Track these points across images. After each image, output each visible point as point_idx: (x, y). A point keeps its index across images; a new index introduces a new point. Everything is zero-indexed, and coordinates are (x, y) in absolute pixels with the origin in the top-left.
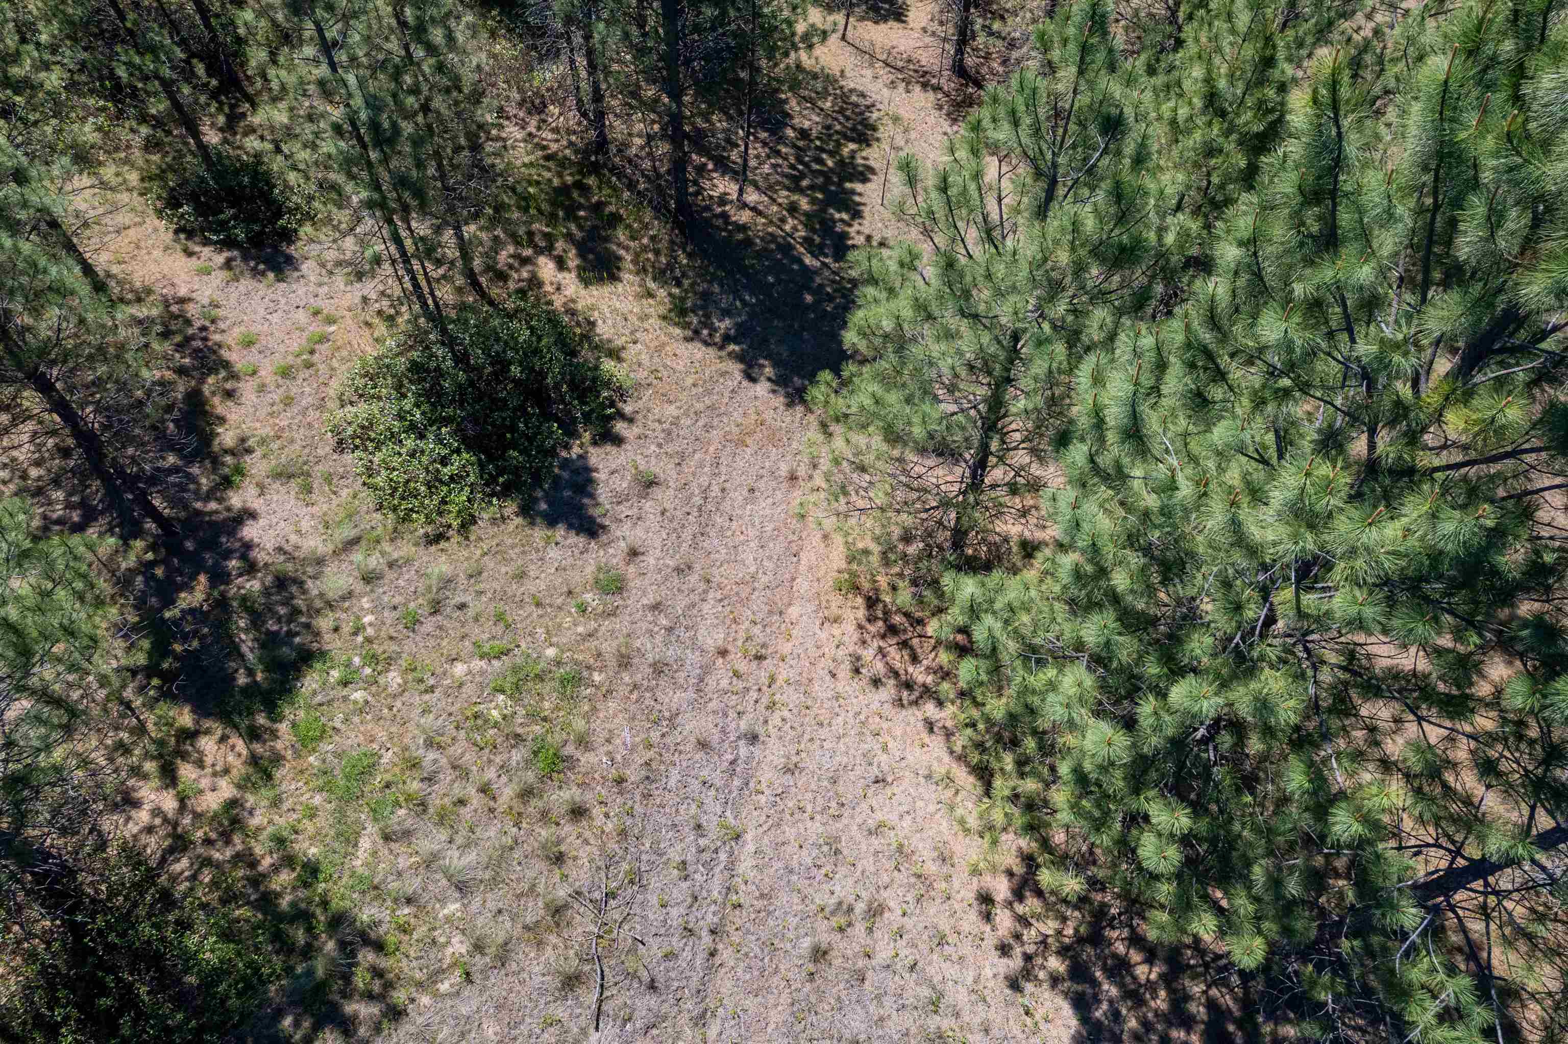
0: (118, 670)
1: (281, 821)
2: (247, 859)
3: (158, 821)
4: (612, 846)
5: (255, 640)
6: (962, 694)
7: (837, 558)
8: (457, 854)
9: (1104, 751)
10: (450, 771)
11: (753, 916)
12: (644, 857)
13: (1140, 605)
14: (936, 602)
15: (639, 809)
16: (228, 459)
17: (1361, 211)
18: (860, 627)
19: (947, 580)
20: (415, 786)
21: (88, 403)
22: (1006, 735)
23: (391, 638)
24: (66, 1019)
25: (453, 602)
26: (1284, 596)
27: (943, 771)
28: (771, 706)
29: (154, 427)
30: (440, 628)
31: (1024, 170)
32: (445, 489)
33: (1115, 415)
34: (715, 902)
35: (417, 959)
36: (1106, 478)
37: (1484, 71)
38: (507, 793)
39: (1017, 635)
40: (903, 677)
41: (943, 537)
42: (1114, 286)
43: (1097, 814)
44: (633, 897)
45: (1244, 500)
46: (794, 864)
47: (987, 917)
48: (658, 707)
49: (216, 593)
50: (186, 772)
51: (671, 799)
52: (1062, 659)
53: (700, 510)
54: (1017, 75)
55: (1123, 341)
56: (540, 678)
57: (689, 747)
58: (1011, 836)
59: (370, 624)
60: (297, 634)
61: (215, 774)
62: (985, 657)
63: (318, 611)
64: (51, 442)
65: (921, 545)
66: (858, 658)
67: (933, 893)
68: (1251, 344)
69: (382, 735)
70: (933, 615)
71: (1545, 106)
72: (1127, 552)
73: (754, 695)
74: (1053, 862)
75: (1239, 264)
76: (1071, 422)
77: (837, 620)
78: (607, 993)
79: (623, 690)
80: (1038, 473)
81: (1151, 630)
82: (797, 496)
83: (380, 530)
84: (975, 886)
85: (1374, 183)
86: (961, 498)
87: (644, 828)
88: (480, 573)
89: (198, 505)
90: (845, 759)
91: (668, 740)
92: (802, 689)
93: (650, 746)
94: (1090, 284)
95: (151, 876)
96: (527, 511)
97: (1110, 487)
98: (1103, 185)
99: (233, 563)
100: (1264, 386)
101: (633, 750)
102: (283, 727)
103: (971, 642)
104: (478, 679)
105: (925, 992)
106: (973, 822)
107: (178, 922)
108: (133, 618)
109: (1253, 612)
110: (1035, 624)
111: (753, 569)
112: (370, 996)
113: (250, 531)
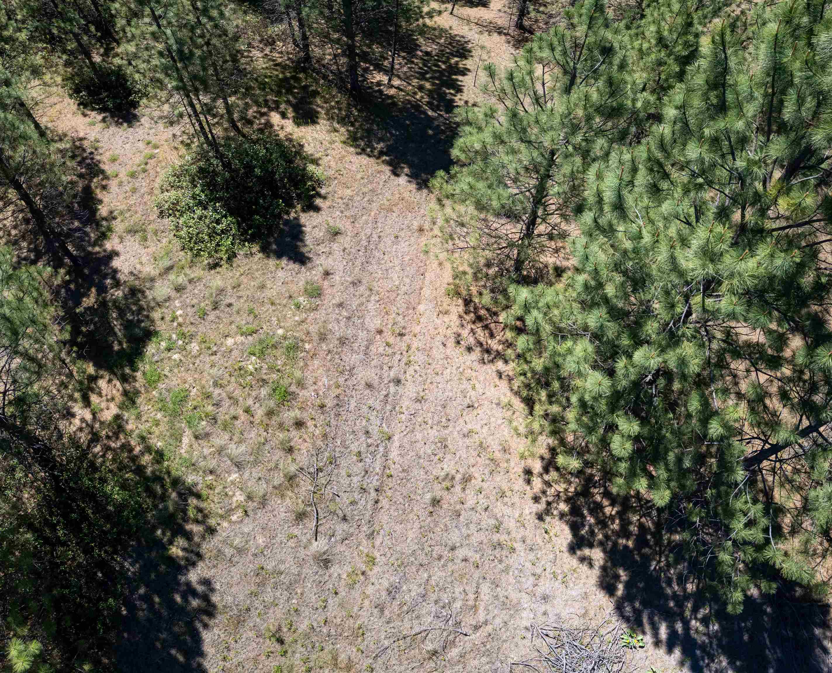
0: (57, 342)
1: (142, 427)
2: (127, 447)
3: (84, 425)
4: (319, 443)
5: (121, 324)
6: (519, 356)
7: (447, 276)
8: (234, 447)
9: (596, 390)
10: (228, 400)
11: (399, 482)
12: (337, 449)
13: (620, 305)
14: (505, 302)
15: (333, 423)
16: (104, 223)
17: (737, 94)
18: (460, 317)
19: (512, 289)
20: (210, 408)
21: (37, 195)
22: (543, 380)
23: (192, 323)
24: (58, 522)
25: (225, 303)
26: (696, 300)
27: (506, 401)
28: (408, 363)
29: (68, 207)
30: (218, 317)
31: (557, 71)
32: (219, 237)
33: (608, 196)
34: (378, 474)
35: (219, 503)
36: (603, 231)
37: (794, 31)
38: (260, 413)
39: (551, 322)
40: (485, 346)
41: (509, 264)
42: (608, 128)
43: (591, 425)
44: (332, 471)
45: (678, 245)
46: (421, 453)
47: (528, 482)
48: (343, 363)
49: (100, 299)
50: (94, 398)
51: (351, 417)
52: (575, 335)
53: (366, 249)
54: (553, 29)
55: (614, 156)
56: (274, 347)
57: (361, 387)
58: (544, 437)
59: (181, 316)
60: (143, 321)
61: (108, 400)
62: (533, 334)
63: (152, 308)
64: (21, 216)
65: (497, 269)
66: (459, 335)
67: (499, 469)
68: (682, 159)
69: (190, 380)
70: (503, 310)
71: (823, 49)
72: (614, 273)
73: (398, 356)
74: (565, 452)
75: (676, 118)
76: (584, 200)
77: (447, 313)
78: (320, 522)
79: (322, 354)
80: (565, 228)
81: (625, 319)
82: (423, 240)
83: (183, 262)
84: (523, 465)
85: (743, 81)
86: (520, 242)
87: (337, 433)
88: (239, 286)
89: (90, 249)
90: (451, 394)
91: (349, 383)
92: (426, 354)
93: (338, 386)
94: (595, 126)
95: (84, 454)
96: (265, 250)
97: (605, 237)
98: (602, 78)
99: (108, 281)
100: (689, 182)
101: (329, 389)
102: (139, 375)
103: (525, 326)
104: (240, 347)
105: (493, 522)
106: (522, 430)
107: (100, 479)
108: (62, 314)
109: (680, 309)
110: (562, 315)
111: (397, 283)
112: (197, 521)
113: (116, 263)
